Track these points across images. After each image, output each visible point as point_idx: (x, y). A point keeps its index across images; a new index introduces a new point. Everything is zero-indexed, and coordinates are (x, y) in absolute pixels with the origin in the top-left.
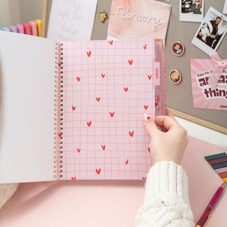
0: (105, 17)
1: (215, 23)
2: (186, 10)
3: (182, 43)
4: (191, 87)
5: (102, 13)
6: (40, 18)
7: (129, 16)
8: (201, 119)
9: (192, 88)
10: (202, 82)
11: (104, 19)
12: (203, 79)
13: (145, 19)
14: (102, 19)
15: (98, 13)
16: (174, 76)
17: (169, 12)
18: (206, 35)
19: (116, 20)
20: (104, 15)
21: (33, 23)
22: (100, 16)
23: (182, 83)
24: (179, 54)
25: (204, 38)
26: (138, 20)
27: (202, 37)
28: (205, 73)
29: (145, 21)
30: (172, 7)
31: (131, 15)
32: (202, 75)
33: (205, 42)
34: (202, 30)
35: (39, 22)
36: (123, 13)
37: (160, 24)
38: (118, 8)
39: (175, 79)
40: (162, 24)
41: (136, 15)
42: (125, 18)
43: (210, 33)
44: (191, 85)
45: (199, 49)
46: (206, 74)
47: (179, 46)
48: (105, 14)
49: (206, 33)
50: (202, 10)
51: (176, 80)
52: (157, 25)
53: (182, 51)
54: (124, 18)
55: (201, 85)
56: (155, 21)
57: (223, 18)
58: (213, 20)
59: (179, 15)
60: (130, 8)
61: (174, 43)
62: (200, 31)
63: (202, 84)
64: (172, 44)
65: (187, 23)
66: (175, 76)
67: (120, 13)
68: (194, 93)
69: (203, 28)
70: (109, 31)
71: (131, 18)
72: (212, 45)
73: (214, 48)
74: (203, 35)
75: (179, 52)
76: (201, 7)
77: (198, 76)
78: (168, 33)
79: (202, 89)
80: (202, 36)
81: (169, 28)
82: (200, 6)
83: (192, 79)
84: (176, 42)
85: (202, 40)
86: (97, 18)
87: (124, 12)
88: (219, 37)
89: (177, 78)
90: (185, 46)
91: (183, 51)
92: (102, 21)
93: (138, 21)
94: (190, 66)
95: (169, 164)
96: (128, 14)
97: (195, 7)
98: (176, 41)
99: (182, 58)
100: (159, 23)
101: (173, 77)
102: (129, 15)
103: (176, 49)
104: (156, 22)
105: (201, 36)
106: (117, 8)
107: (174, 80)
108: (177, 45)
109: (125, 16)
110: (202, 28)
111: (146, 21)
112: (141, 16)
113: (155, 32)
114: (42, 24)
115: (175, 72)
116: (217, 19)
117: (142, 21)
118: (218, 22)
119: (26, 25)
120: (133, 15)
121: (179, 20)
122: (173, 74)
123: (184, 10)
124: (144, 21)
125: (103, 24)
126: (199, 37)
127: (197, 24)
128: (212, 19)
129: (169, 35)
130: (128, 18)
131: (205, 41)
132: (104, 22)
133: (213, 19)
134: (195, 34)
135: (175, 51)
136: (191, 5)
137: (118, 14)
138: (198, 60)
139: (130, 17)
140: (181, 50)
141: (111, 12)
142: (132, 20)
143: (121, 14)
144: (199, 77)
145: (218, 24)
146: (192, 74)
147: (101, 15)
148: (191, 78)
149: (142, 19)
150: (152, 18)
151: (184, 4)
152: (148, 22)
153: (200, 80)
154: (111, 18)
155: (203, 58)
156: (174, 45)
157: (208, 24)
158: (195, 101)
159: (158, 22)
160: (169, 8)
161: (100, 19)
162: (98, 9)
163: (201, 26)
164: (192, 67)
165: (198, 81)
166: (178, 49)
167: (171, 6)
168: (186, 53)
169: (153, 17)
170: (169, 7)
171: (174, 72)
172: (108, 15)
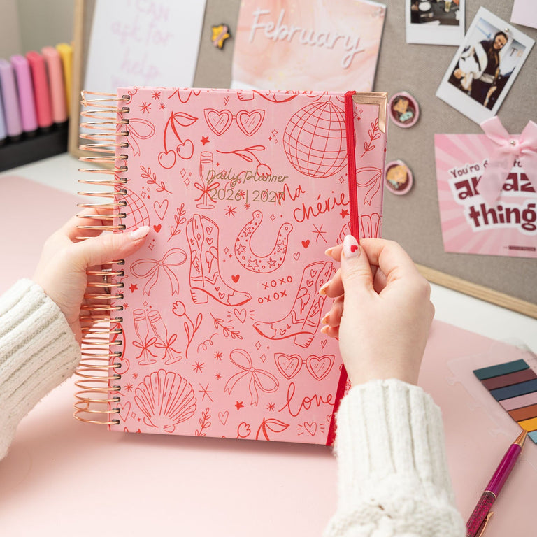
0: (226, 36)
1: (493, 48)
2: (422, 16)
3: (414, 97)
4: (437, 203)
5: (217, 27)
6: (68, 41)
7: (284, 33)
8: (462, 278)
9: (441, 205)
10: (464, 189)
11: (224, 41)
12: (465, 183)
13: (323, 39)
14: (218, 40)
15: (208, 26)
16: (396, 176)
17: (381, 23)
18: (471, 76)
19: (252, 42)
20: (223, 30)
21: (50, 54)
22: (212, 34)
23: (416, 191)
24: (406, 122)
25: (466, 84)
26: (305, 41)
27: (463, 81)
28: (471, 168)
29: (322, 45)
30: (387, 10)
31: (289, 30)
32: (462, 172)
33: (469, 93)
34: (460, 65)
35: (65, 49)
36: (270, 26)
37: (358, 50)
38: (258, 12)
39: (398, 183)
40: (363, 51)
41: (300, 31)
42: (275, 39)
43: (480, 70)
44: (437, 197)
45: (455, 109)
46: (473, 169)
47: (407, 103)
48: (225, 29)
49: (472, 72)
50: (460, 15)
51: (399, 187)
52: (351, 53)
53: (414, 115)
54: (272, 38)
55: (460, 196)
56: (347, 44)
57: (511, 33)
58: (487, 39)
59: (405, 28)
60: (285, 14)
61: (394, 97)
62: (457, 67)
63: (464, 195)
64: (390, 99)
66: (398, 177)
67: (261, 25)
68: (445, 216)
69: (464, 59)
70: (237, 69)
71: (289, 38)
72: (487, 101)
73: (490, 106)
74: (463, 75)
75: (407, 118)
76: (459, 9)
77: (454, 174)
78: (379, 72)
79: (462, 207)
80: (462, 78)
81: (381, 62)
82: (455, 6)
83: (438, 183)
84: (398, 94)
85: (462, 89)
86: (207, 39)
87: (272, 24)
88: (502, 81)
89: (403, 181)
90: (422, 104)
91: (417, 117)
92: (218, 47)
93: (306, 43)
94: (433, 150)
95: (387, 387)
96: (282, 27)
97: (444, 9)
98: (399, 92)
99: (413, 132)
100: (357, 47)
101: (393, 177)
102: (283, 30)
103: (400, 111)
104: (349, 47)
105: (459, 77)
106: (254, 13)
107: (394, 186)
108: (401, 101)
109: (275, 34)
110: (461, 61)
111: (326, 45)
112: (313, 34)
113: (347, 70)
114: (72, 55)
115: (397, 168)
116: (498, 37)
117: (315, 44)
118: (499, 44)
119: (33, 58)
120: (292, 30)
121: (405, 40)
122: (393, 170)
123: (417, 18)
124: (320, 43)
125: (220, 52)
126: (455, 81)
127: (449, 49)
128: (485, 38)
129: (382, 78)
130: (281, 37)
131: (470, 90)
132: (222, 48)
133: (489, 37)
134: (444, 74)
135: (397, 117)
136: (435, 5)
137: (257, 28)
138: (453, 138)
139: (287, 36)
140: (410, 114)
141: (241, 23)
142: (290, 41)
143: (263, 28)
144: (455, 176)
145: (499, 50)
146: (439, 171)
147: (216, 31)
148: (436, 181)
149: (315, 39)
150: (339, 37)
151: (417, 3)
152: (331, 46)
153: (459, 186)
154: (240, 37)
155: (465, 132)
156: (395, 102)
157: (474, 51)
158: (448, 236)
159: (355, 46)
160: (381, 12)
161: (212, 41)
162: (207, 16)
163: (459, 53)
164: (440, 154)
165: (453, 188)
166: (404, 111)
167: (384, 7)
168: (424, 119)
169: (342, 35)
170: (380, 10)
171: (394, 166)
172: (232, 30)
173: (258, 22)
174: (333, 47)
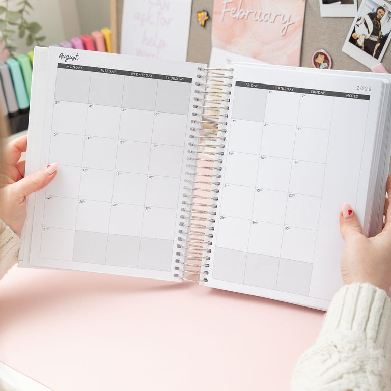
0: (206, 18)
1: (377, 18)
3: (327, 53)
5: (200, 12)
6: (109, 27)
7: (243, 14)
11: (205, 22)
13: (268, 17)
14: (201, 21)
15: (195, 12)
17: (304, 4)
18: (364, 37)
19: (223, 21)
20: (203, 14)
21: (97, 35)
22: (198, 17)
25: (361, 42)
26: (256, 19)
27: (358, 41)
29: (267, 21)
31: (245, 12)
33: (363, 48)
34: (356, 30)
35: (106, 32)
36: (233, 10)
37: (290, 23)
38: (225, 2)
40: (294, 23)
41: (253, 12)
42: (237, 18)
43: (369, 33)
45: (355, 60)
47: (323, 57)
48: (206, 14)
49: (363, 34)
52: (286, 25)
53: (328, 65)
54: (235, 18)
56: (283, 20)
57: (387, 7)
58: (373, 12)
59: (319, 7)
61: (315, 53)
64: (312, 55)
65: (332, 19)
67: (228, 10)
69: (358, 26)
70: (214, 39)
71: (246, 18)
72: (374, 53)
73: (377, 57)
74: (358, 37)
75: (324, 67)
78: (305, 37)
80: (358, 38)
81: (306, 30)
84: (318, 51)
85: (358, 46)
86: (194, 20)
87: (234, 8)
90: (333, 57)
91: (331, 63)
92: (202, 25)
96: (241, 10)
98: (318, 50)
100: (289, 22)
102: (242, 12)
103: (320, 62)
104: (284, 22)
105: (356, 38)
106: (223, 2)
108: (320, 55)
109: (237, 15)
110: (356, 27)
111: (269, 21)
112: (261, 14)
113: (284, 37)
114: (111, 35)
116: (379, 10)
117: (262, 20)
118: (380, 14)
119: (86, 39)
120: (248, 12)
121: (320, 15)
124: (266, 20)
125: (203, 29)
126: (353, 41)
127: (348, 20)
129: (307, 41)
130: (241, 17)
131: (363, 46)
132: (204, 26)
133: (373, 10)
134: (346, 36)
135: (318, 66)
137: (225, 12)
139: (245, 16)
140: (326, 64)
141: (215, 10)
142: (247, 19)
143: (230, 11)
145: (380, 19)
147: (199, 15)
149: (262, 18)
150: (277, 16)
152: (273, 21)
154: (216, 19)
156: (316, 57)
157: (364, 20)
159: (288, 20)
161: (198, 22)
162: (194, 5)
163: (355, 22)
166: (322, 63)
169: (279, 14)
172: (210, 14)
173: (226, 8)
174: (274, 22)
